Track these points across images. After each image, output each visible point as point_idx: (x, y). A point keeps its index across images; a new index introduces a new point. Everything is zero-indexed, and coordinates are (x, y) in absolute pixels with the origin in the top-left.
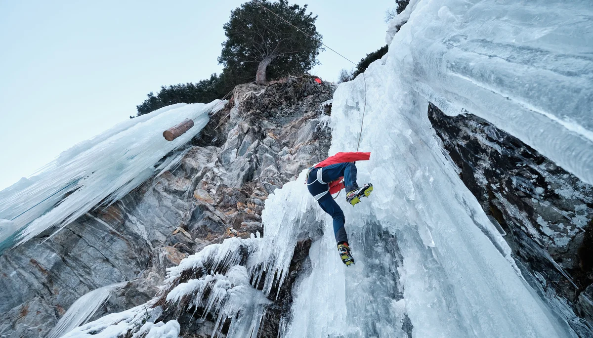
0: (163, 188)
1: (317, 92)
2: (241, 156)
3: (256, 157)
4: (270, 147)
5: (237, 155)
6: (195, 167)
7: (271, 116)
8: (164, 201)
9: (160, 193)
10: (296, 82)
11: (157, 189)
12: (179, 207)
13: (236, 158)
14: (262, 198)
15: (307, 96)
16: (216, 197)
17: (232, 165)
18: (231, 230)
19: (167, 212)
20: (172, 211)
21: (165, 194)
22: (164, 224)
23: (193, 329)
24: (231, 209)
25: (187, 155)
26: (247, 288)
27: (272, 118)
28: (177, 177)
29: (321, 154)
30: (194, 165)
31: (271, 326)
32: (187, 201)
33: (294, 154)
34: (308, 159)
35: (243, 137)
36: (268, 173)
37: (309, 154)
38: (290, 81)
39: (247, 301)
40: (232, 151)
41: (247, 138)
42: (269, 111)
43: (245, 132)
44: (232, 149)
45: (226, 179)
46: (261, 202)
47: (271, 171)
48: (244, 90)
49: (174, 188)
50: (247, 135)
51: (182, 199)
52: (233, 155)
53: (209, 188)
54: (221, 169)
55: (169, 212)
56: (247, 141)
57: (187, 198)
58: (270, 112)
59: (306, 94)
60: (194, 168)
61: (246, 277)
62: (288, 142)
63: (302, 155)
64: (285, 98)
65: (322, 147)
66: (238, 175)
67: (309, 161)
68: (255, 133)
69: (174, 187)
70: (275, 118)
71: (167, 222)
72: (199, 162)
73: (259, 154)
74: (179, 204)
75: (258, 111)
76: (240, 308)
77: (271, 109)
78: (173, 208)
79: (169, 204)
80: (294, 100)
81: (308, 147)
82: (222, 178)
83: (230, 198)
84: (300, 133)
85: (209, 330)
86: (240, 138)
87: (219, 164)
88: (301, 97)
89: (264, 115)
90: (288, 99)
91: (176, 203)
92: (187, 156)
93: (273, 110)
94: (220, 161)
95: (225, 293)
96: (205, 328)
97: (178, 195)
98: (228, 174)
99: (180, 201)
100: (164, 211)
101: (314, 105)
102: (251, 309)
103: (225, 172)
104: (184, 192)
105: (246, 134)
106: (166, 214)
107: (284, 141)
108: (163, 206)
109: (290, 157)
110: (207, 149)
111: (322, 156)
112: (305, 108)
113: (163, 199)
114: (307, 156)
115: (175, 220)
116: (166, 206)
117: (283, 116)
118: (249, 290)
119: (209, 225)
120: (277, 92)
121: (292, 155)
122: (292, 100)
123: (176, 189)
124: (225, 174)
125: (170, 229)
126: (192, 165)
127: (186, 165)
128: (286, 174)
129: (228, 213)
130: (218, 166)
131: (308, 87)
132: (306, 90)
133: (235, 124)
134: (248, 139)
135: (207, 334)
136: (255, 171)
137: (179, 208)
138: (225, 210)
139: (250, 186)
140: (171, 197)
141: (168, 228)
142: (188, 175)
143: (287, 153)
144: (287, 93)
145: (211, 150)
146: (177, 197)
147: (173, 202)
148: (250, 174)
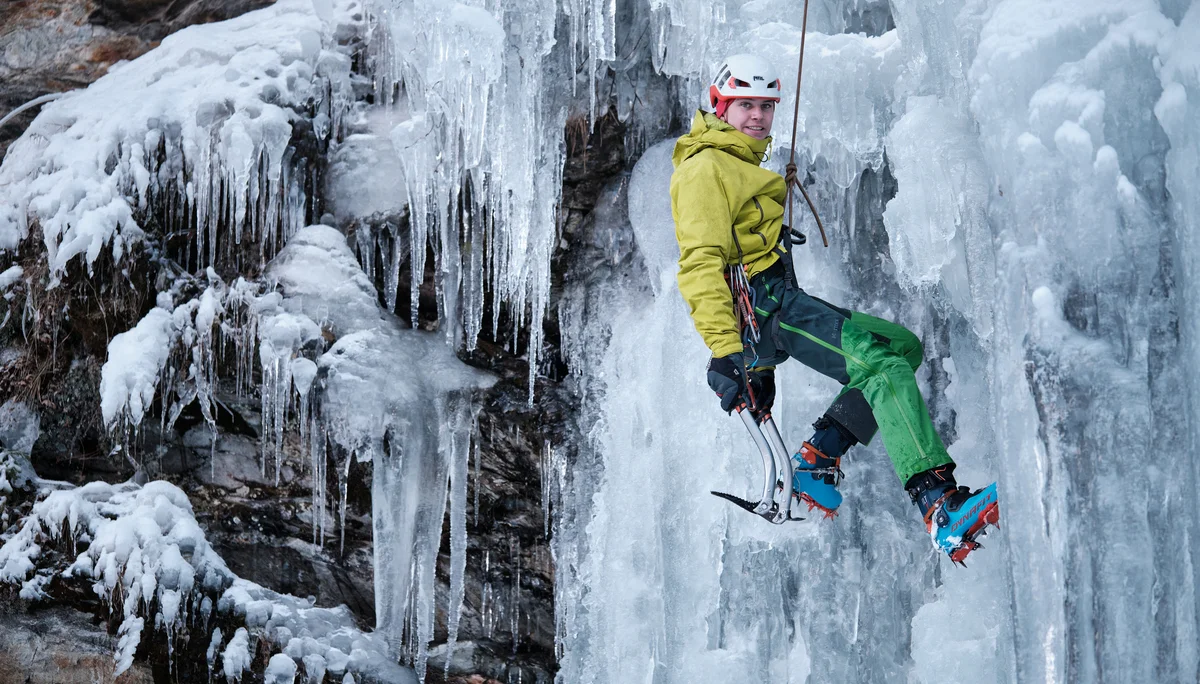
23: (177, 461)
26: (385, 338)
31: (501, 454)
39: (402, 392)
61: (363, 288)
76: (388, 420)
85: (246, 465)
95: (308, 369)
96: (229, 460)
102: (424, 418)
118: (393, 344)
135: (241, 477)
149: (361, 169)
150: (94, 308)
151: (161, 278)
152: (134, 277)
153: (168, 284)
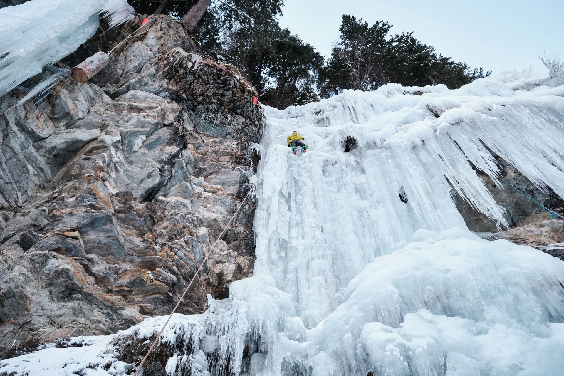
0: (16, 119)
1: (251, 120)
2: (147, 148)
3: (171, 172)
4: (186, 164)
5: (143, 143)
6: (72, 112)
7: (193, 110)
8: (11, 140)
9: (11, 124)
10: (236, 87)
11: (7, 117)
12: (29, 158)
13: (140, 148)
14: (187, 253)
15: (238, 114)
16: (116, 202)
17: (133, 155)
18: (148, 274)
19: (11, 158)
20: (19, 160)
21: (15, 128)
22: (3, 176)
24: (131, 229)
25: (62, 81)
27: (193, 113)
28: (38, 110)
29: (237, 220)
30: (70, 109)
32: (44, 156)
33: (208, 192)
34: (224, 217)
35: (159, 126)
36: (182, 206)
37: (227, 211)
38: (232, 82)
40: (141, 136)
41: (163, 133)
42: (195, 104)
43: (166, 123)
44: (142, 133)
45: (122, 171)
46: (184, 257)
47: (185, 206)
48: (171, 34)
49: (32, 127)
50: (165, 128)
51: (38, 149)
52: (138, 142)
53: (104, 178)
54: (119, 154)
55: (15, 160)
56: (163, 137)
57: (45, 152)
58: (196, 106)
59: (239, 111)
60: (70, 114)
62: (204, 169)
63: (219, 208)
64: (219, 100)
65: (242, 212)
66: (142, 181)
67: (224, 219)
68: (176, 134)
69: (32, 125)
70: (196, 114)
71: (9, 174)
72: (79, 107)
73: (175, 170)
74: (31, 153)
75: (184, 95)
77: (199, 103)
78: (21, 156)
79: (18, 148)
80: (225, 109)
81: (228, 200)
82: (118, 167)
83: (137, 218)
84: (223, 172)
86: (157, 127)
87: (120, 145)
88: (233, 111)
89: (188, 103)
90: (221, 103)
91: (28, 151)
92: (61, 83)
93: (200, 107)
94: (122, 142)
97: (32, 139)
98: (126, 165)
99: (32, 150)
100: (8, 155)
101: (241, 133)
103: (123, 160)
104: (42, 139)
105: (165, 126)
106: (10, 162)
107: (200, 165)
108: (8, 146)
109: (203, 192)
110: (90, 86)
111: (238, 222)
112: (230, 128)
113: (10, 135)
114: (225, 212)
115: (19, 176)
116: (12, 149)
117: (205, 119)
119: (116, 247)
120: (212, 85)
121: (205, 191)
122: (223, 108)
123: (34, 130)
124: (122, 164)
125: (9, 185)
126: (68, 108)
127: (58, 101)
128: (198, 217)
129: (125, 230)
130: (117, 148)
131: (247, 108)
132: (242, 108)
133: (146, 84)
134: (166, 135)
136: (163, 188)
137: (30, 162)
138: (122, 225)
139: (157, 208)
140: (22, 137)
141: (8, 183)
142: (56, 116)
143: (201, 186)
144: (222, 95)
145: (95, 92)
146: (31, 141)
147: (23, 148)
148: (157, 189)
149: (208, 343)
150: (163, 352)
151: (175, 351)
152: (172, 349)
153: (176, 352)
